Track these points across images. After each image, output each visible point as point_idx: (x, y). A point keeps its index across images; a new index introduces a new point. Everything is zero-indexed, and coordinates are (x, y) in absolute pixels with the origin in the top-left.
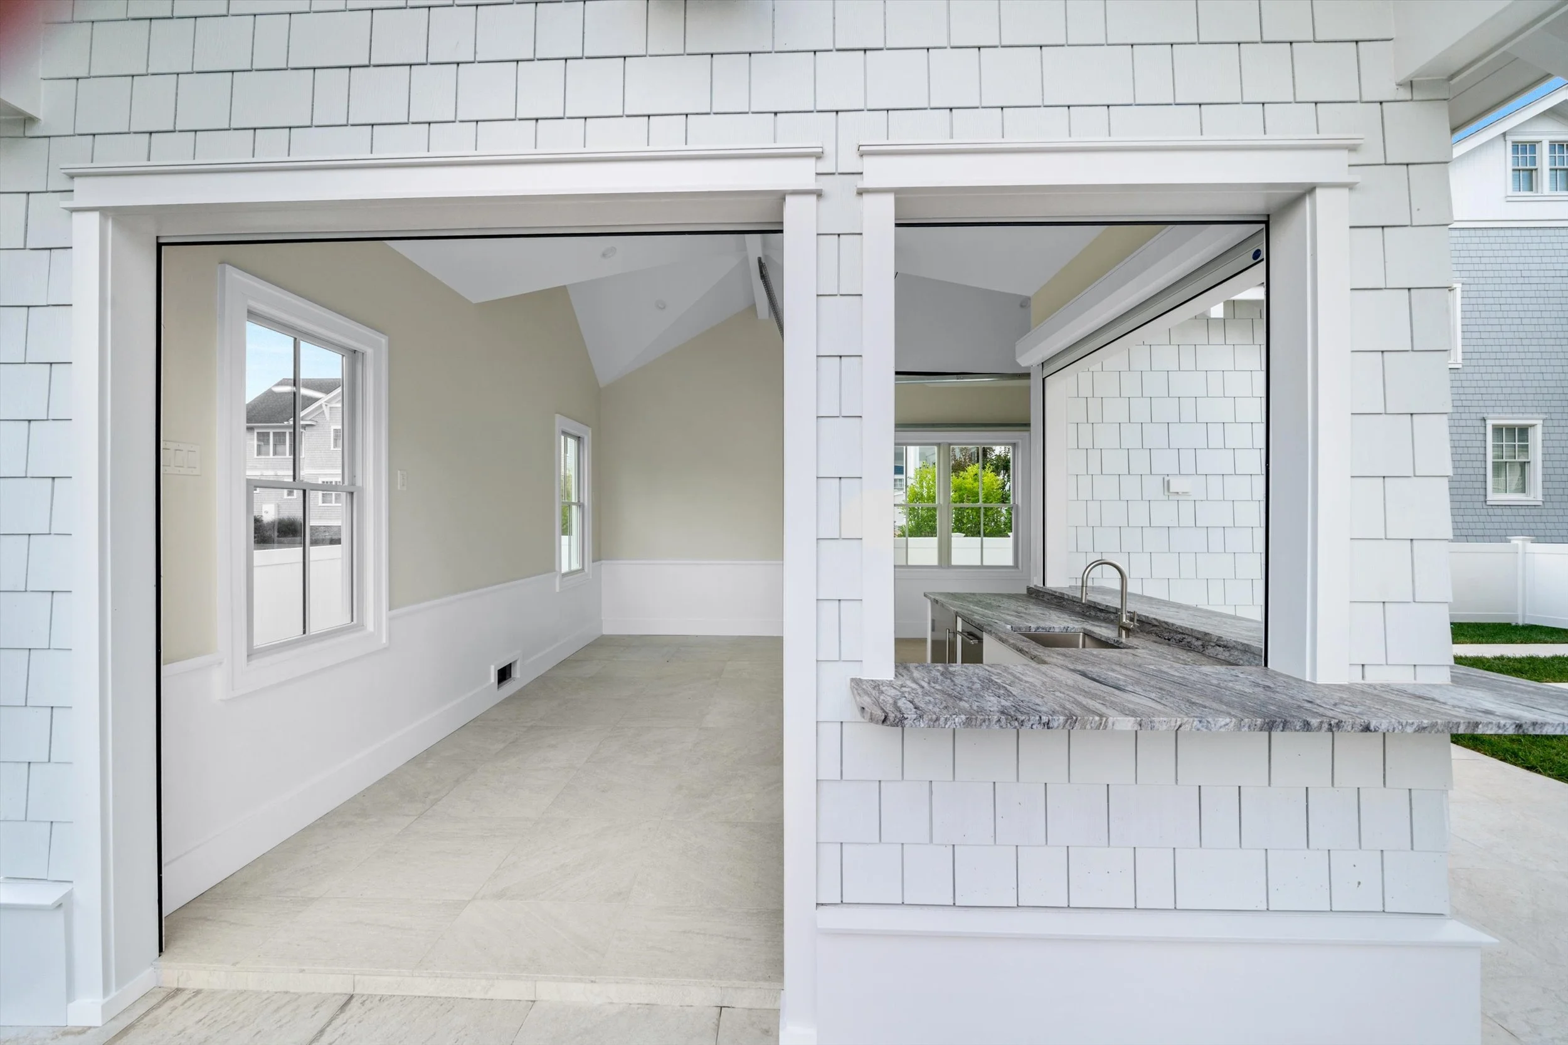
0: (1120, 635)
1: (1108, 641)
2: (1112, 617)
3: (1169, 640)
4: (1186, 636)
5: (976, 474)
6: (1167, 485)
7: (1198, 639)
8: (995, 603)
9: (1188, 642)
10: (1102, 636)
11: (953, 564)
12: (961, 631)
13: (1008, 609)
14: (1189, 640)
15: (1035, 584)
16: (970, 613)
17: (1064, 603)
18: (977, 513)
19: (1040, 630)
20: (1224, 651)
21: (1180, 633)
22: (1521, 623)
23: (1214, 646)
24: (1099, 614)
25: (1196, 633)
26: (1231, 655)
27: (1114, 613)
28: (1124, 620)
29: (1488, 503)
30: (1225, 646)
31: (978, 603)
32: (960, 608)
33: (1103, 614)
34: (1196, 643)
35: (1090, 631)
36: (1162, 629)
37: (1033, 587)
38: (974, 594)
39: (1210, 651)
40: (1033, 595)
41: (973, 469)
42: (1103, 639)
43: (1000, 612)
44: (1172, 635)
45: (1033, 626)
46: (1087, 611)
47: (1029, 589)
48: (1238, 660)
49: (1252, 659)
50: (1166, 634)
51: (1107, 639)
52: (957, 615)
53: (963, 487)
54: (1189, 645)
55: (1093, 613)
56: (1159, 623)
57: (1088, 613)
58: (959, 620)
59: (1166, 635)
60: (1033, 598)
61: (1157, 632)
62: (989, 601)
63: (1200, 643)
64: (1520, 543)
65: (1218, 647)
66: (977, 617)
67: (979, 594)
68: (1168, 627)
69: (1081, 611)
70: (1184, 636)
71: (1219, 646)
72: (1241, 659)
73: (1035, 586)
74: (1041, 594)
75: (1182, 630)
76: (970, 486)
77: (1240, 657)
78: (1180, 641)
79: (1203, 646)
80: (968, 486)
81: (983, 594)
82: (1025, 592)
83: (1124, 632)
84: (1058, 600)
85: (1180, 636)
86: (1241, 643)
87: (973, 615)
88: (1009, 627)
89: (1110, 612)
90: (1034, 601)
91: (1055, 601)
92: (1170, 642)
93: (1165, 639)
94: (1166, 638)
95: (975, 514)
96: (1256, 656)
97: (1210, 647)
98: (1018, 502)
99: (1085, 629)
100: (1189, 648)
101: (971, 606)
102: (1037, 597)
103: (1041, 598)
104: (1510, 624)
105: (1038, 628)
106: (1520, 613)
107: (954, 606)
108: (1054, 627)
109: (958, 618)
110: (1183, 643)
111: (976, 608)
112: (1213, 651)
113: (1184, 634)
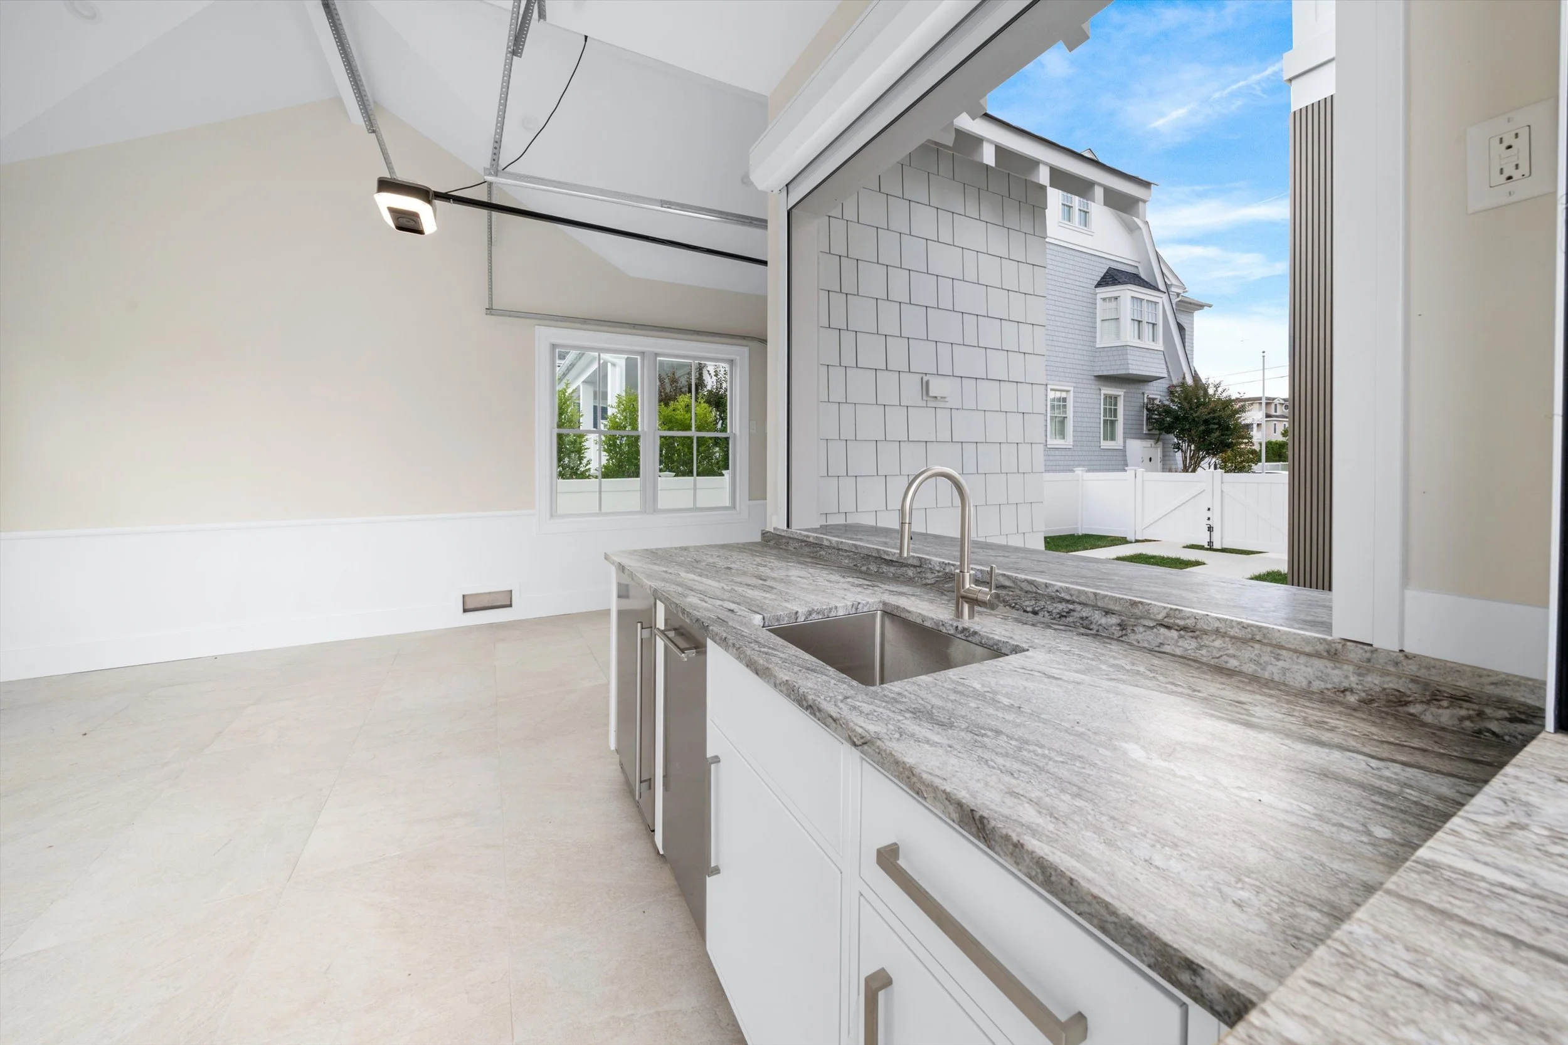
0: (959, 614)
1: (941, 628)
2: (910, 572)
3: (1035, 613)
4: (1078, 607)
5: (688, 406)
6: (925, 387)
7: (1107, 612)
8: (721, 563)
9: (1082, 618)
10: (924, 618)
11: (659, 507)
12: (662, 628)
13: (745, 573)
14: (1084, 614)
15: (774, 526)
16: (680, 590)
17: (822, 553)
18: (689, 449)
19: (814, 616)
20: (1181, 637)
21: (1062, 600)
22: (1080, 534)
23: (1152, 628)
24: (885, 568)
25: (1106, 600)
26: (1200, 647)
27: (915, 567)
28: (967, 586)
29: (1048, 446)
30: (1185, 628)
31: (693, 566)
32: (663, 580)
33: (892, 569)
34: (1103, 621)
35: (898, 607)
36: (1018, 592)
37: (772, 531)
38: (686, 549)
39: (1140, 636)
40: (772, 543)
41: (683, 399)
42: (928, 624)
43: (732, 581)
44: (1043, 603)
45: (802, 610)
46: (863, 565)
47: (764, 534)
48: (1225, 658)
49: (1265, 658)
50: (1027, 603)
51: (937, 624)
52: (656, 595)
53: (673, 420)
54: (1085, 623)
55: (873, 568)
56: (1014, 582)
57: (864, 568)
58: (661, 608)
59: (1029, 604)
60: (772, 548)
61: (1008, 598)
62: (711, 560)
63: (1113, 620)
64: (1080, 473)
65: (1163, 630)
66: (693, 600)
67: (695, 547)
68: (1034, 589)
69: (851, 565)
70: (1071, 607)
71: (1168, 627)
72: (1234, 656)
73: (774, 529)
74: (784, 541)
75: (1071, 595)
76: (682, 417)
77: (1231, 651)
78: (1062, 616)
79: (1122, 626)
80: (679, 417)
81: (702, 547)
82: (758, 539)
83: (966, 607)
84: (812, 549)
85: (1062, 606)
86: (1239, 623)
87: (685, 596)
88: (757, 619)
89: (907, 565)
90: (775, 552)
91: (807, 549)
92: (1039, 617)
93: (1025, 611)
94: (1029, 609)
95: (686, 450)
96: (1284, 652)
97: (1141, 629)
98: (735, 431)
99: (885, 604)
100: (1086, 628)
101: (683, 574)
102: (777, 546)
103: (783, 547)
104: (1074, 535)
105: (810, 613)
106: (1080, 526)
107: (650, 577)
108: (836, 607)
109: (658, 602)
110: (1070, 619)
111: (692, 576)
112: (1150, 638)
113: (1073, 602)
